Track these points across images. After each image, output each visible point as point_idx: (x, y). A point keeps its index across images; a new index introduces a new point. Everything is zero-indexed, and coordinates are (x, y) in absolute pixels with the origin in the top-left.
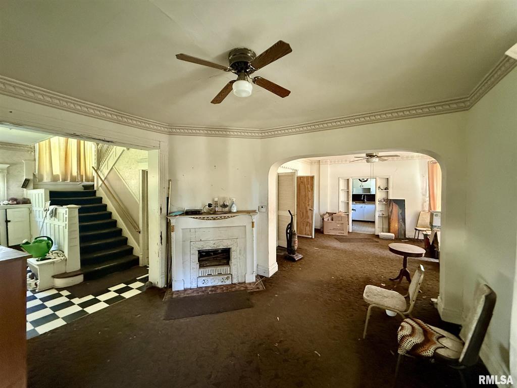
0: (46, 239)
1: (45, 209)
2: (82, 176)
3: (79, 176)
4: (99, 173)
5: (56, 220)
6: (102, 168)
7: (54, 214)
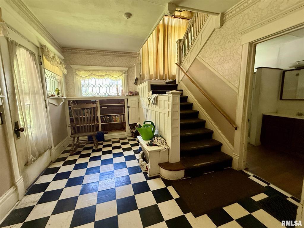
0: (150, 123)
1: (149, 98)
2: (166, 75)
3: (164, 74)
4: (181, 67)
5: (157, 107)
6: (183, 63)
7: (156, 102)
